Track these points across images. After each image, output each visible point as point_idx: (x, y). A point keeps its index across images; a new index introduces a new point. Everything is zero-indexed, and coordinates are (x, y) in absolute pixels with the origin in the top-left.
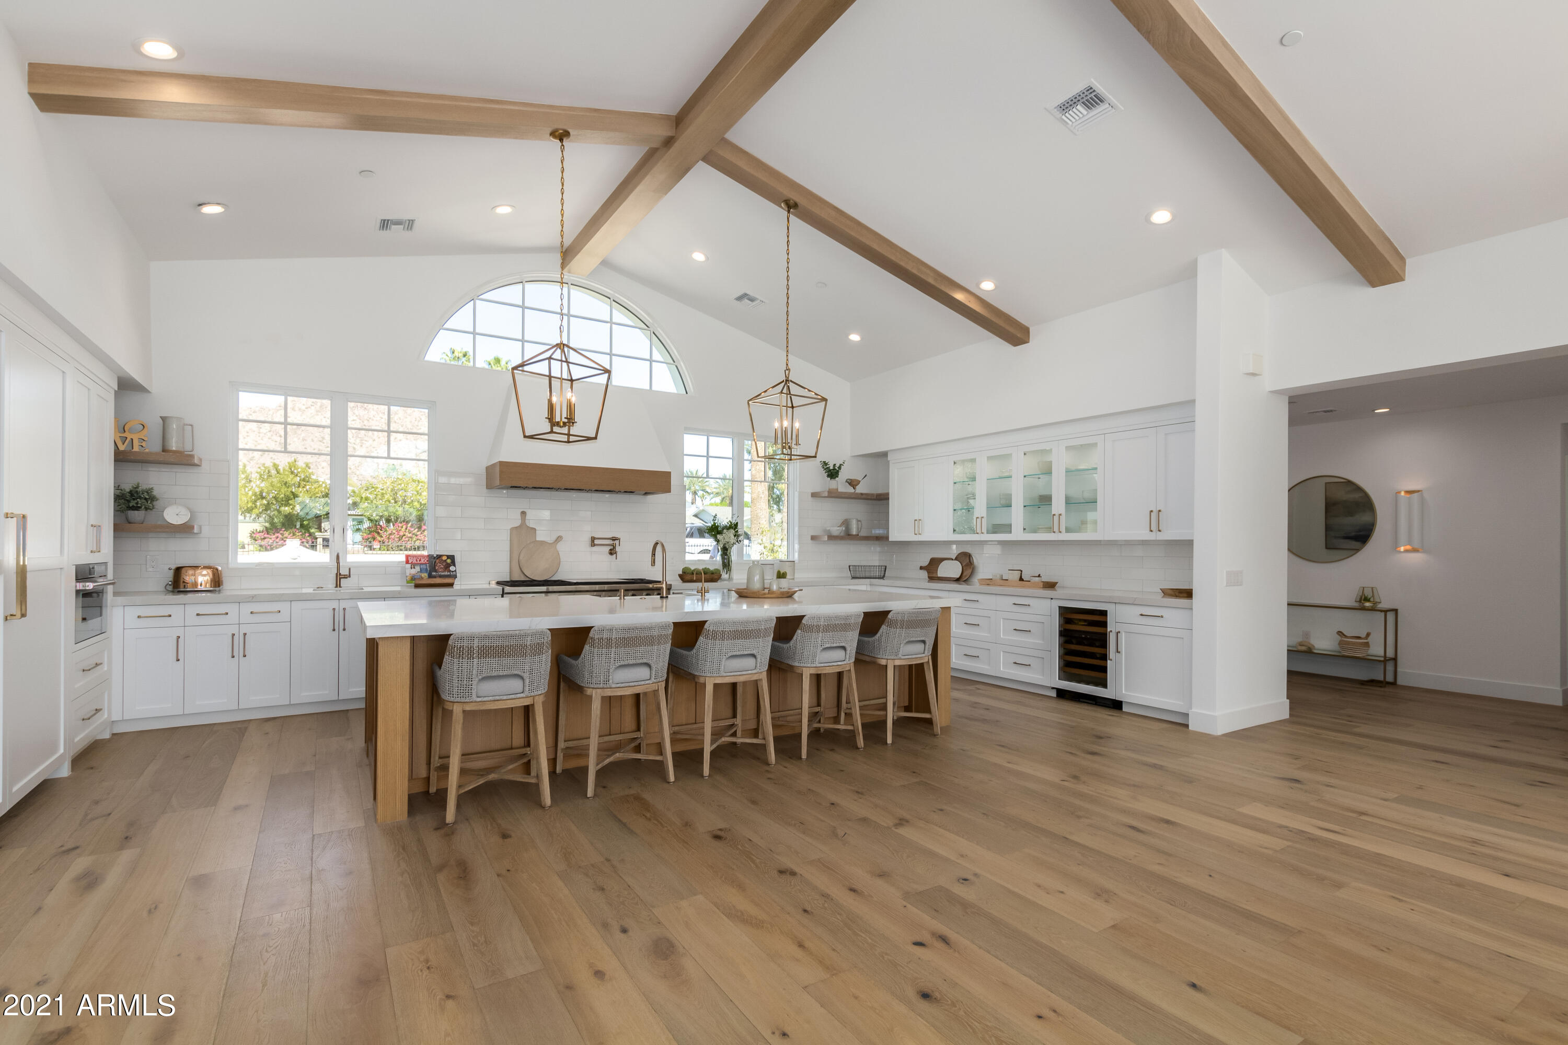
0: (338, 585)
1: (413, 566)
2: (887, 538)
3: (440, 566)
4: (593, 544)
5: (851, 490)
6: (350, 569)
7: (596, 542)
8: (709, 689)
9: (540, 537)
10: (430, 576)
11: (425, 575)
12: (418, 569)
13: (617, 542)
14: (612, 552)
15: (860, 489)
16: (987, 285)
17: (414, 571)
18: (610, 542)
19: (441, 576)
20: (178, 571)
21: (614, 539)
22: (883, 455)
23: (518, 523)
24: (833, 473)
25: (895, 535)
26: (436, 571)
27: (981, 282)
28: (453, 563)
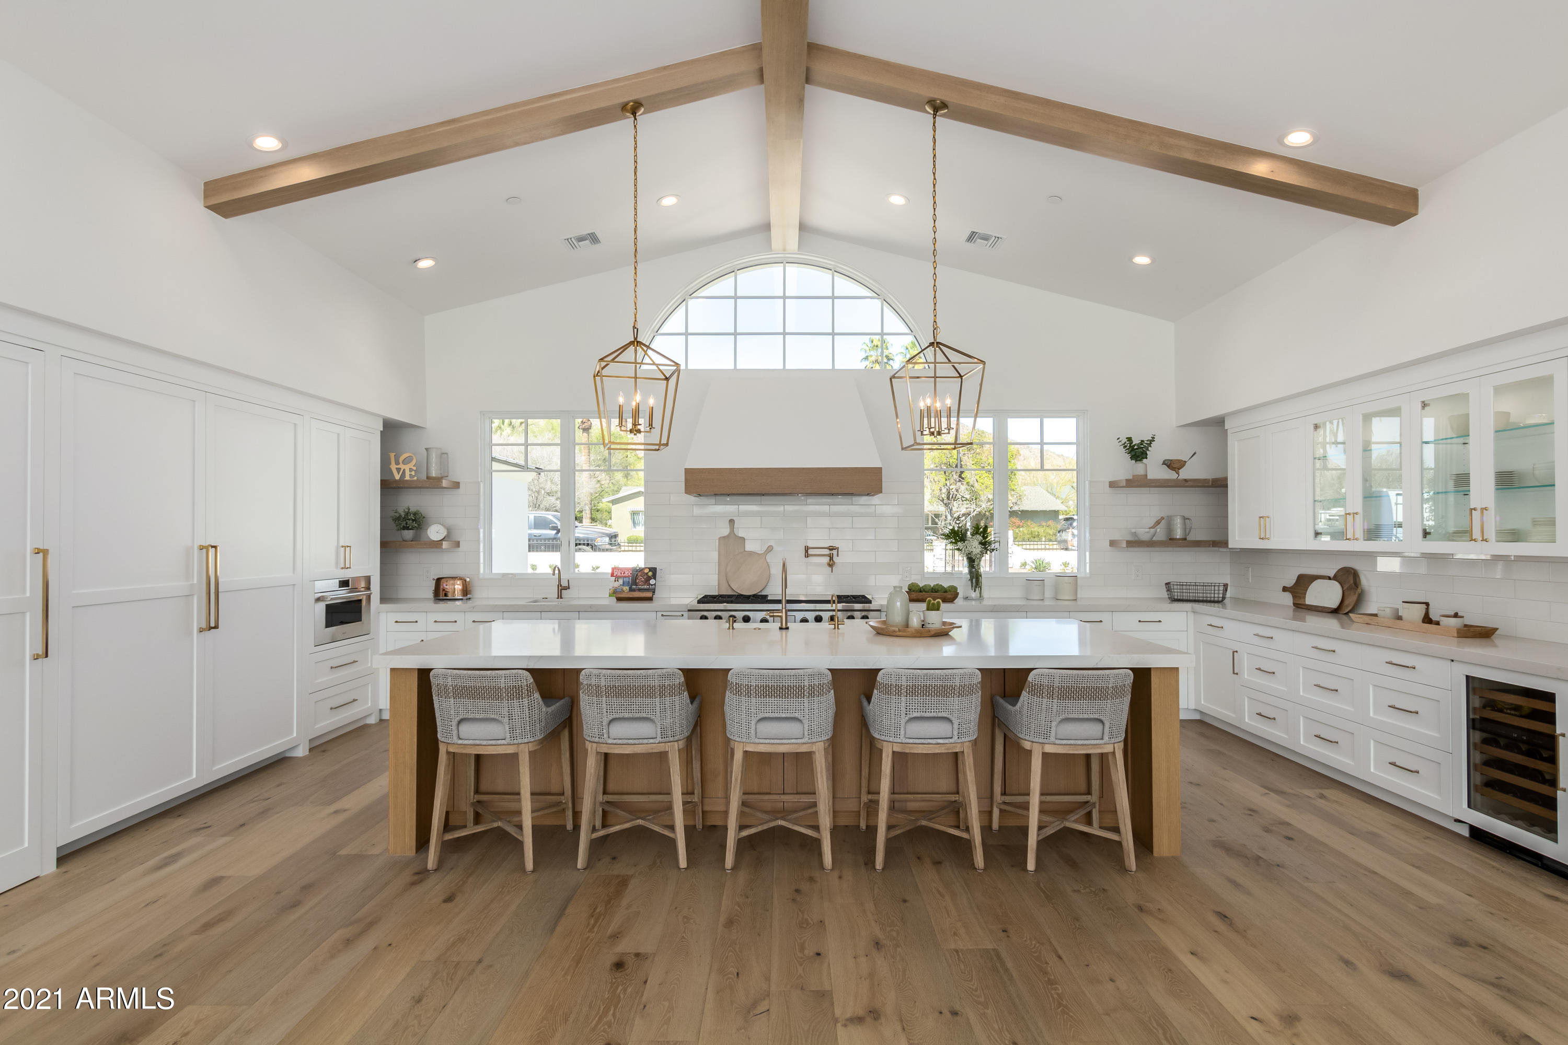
0: (560, 596)
1: (617, 578)
2: (1225, 544)
3: (641, 579)
4: (807, 555)
5: (1172, 475)
6: (568, 580)
7: (811, 551)
8: (738, 756)
9: (749, 547)
10: (631, 590)
11: (626, 588)
12: (621, 581)
13: (835, 552)
14: (831, 565)
15: (1185, 474)
16: (1299, 138)
17: (617, 584)
18: (827, 552)
19: (640, 590)
20: (438, 581)
21: (831, 548)
22: (1219, 423)
23: (726, 531)
24: (1137, 452)
25: (1238, 538)
26: (636, 584)
27: (1285, 135)
28: (654, 576)
